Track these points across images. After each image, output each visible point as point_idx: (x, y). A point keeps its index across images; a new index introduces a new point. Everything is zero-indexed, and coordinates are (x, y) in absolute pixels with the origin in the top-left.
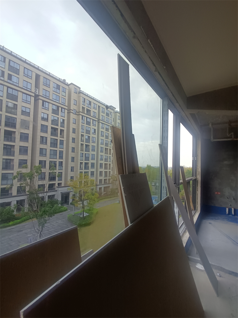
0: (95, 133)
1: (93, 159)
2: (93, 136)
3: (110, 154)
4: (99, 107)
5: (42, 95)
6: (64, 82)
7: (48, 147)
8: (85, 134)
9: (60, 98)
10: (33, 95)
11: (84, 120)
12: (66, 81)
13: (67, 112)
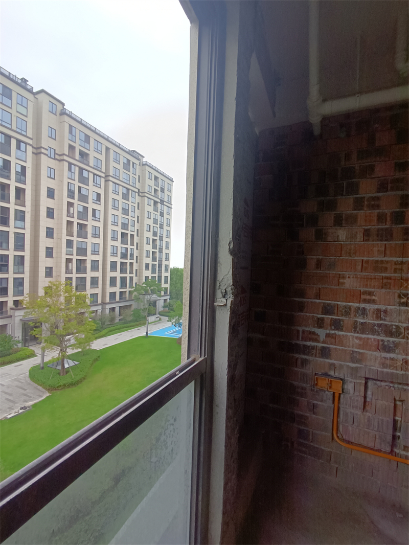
0: (100, 202)
1: (95, 252)
2: (96, 207)
3: (132, 244)
6: (23, 84)
8: (75, 201)
9: (14, 119)
11: (75, 173)
12: (28, 83)
13: (33, 153)
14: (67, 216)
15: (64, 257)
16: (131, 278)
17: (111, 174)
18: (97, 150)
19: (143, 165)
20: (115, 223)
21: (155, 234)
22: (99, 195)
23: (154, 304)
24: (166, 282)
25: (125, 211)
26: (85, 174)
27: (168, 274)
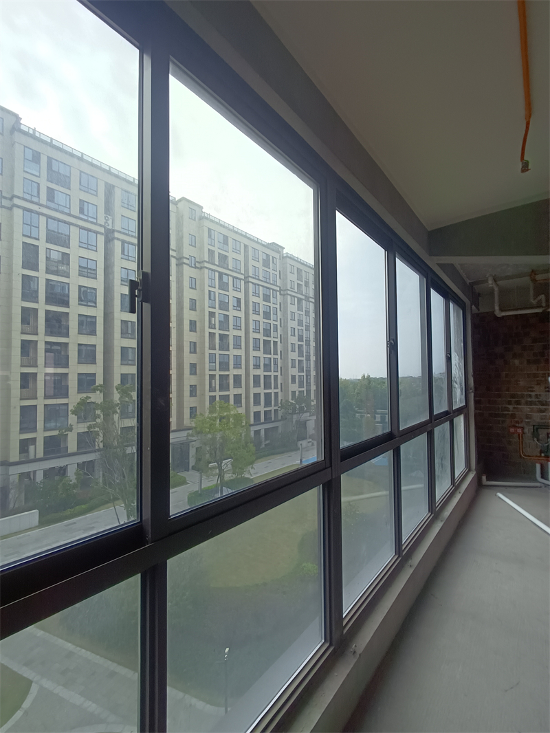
14: (209, 328)
15: (208, 373)
16: (276, 394)
17: (250, 275)
18: (236, 251)
19: (283, 257)
20: (256, 330)
21: (300, 338)
22: (239, 300)
25: (267, 315)
26: (225, 279)
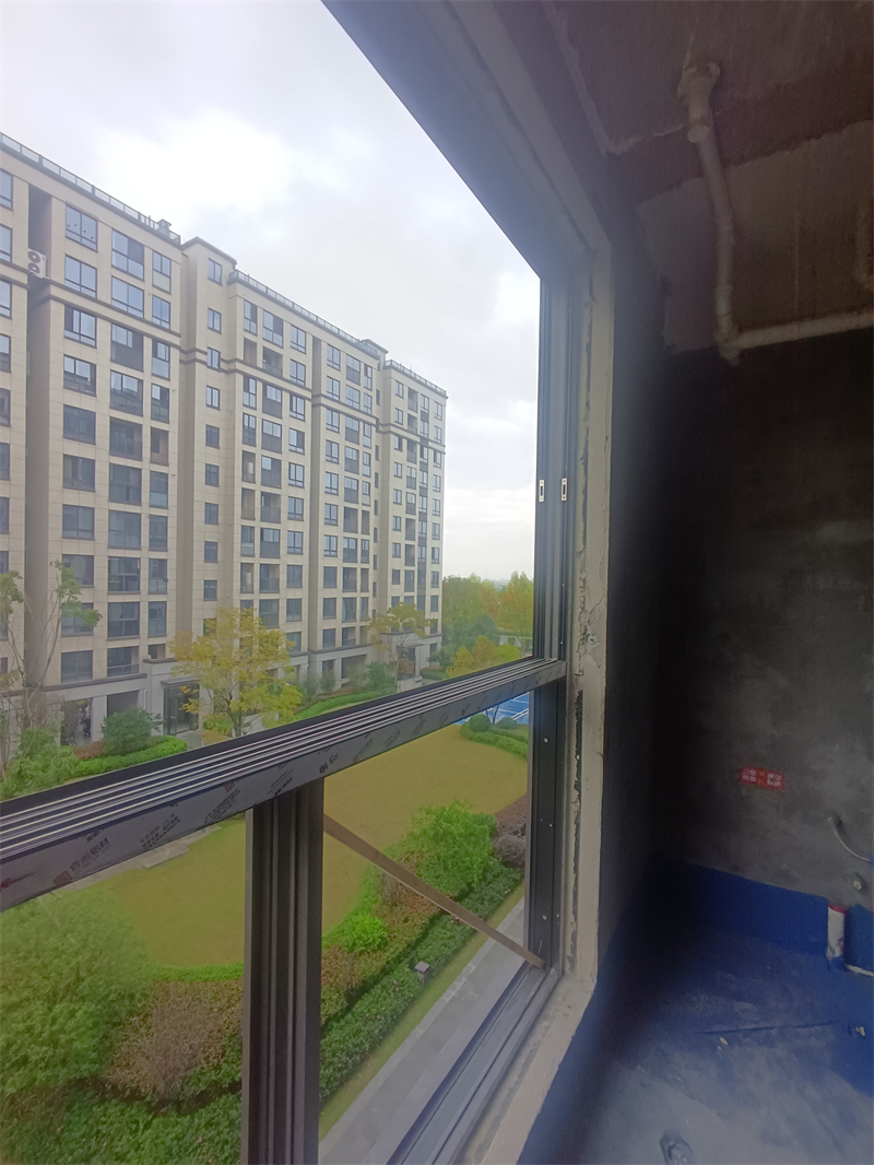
0: (303, 449)
1: (295, 550)
2: (295, 458)
3: (366, 531)
4: (316, 342)
5: (61, 281)
6: (163, 232)
7: (100, 501)
8: (257, 450)
9: (148, 300)
10: (24, 279)
11: (255, 395)
12: (171, 228)
13: (180, 361)
14: (243, 480)
15: (238, 560)
16: (365, 601)
17: (324, 392)
18: (296, 346)
19: (386, 368)
20: (332, 491)
21: (410, 508)
23: (409, 653)
24: (434, 608)
25: (352, 465)
26: (275, 395)
27: (438, 592)
